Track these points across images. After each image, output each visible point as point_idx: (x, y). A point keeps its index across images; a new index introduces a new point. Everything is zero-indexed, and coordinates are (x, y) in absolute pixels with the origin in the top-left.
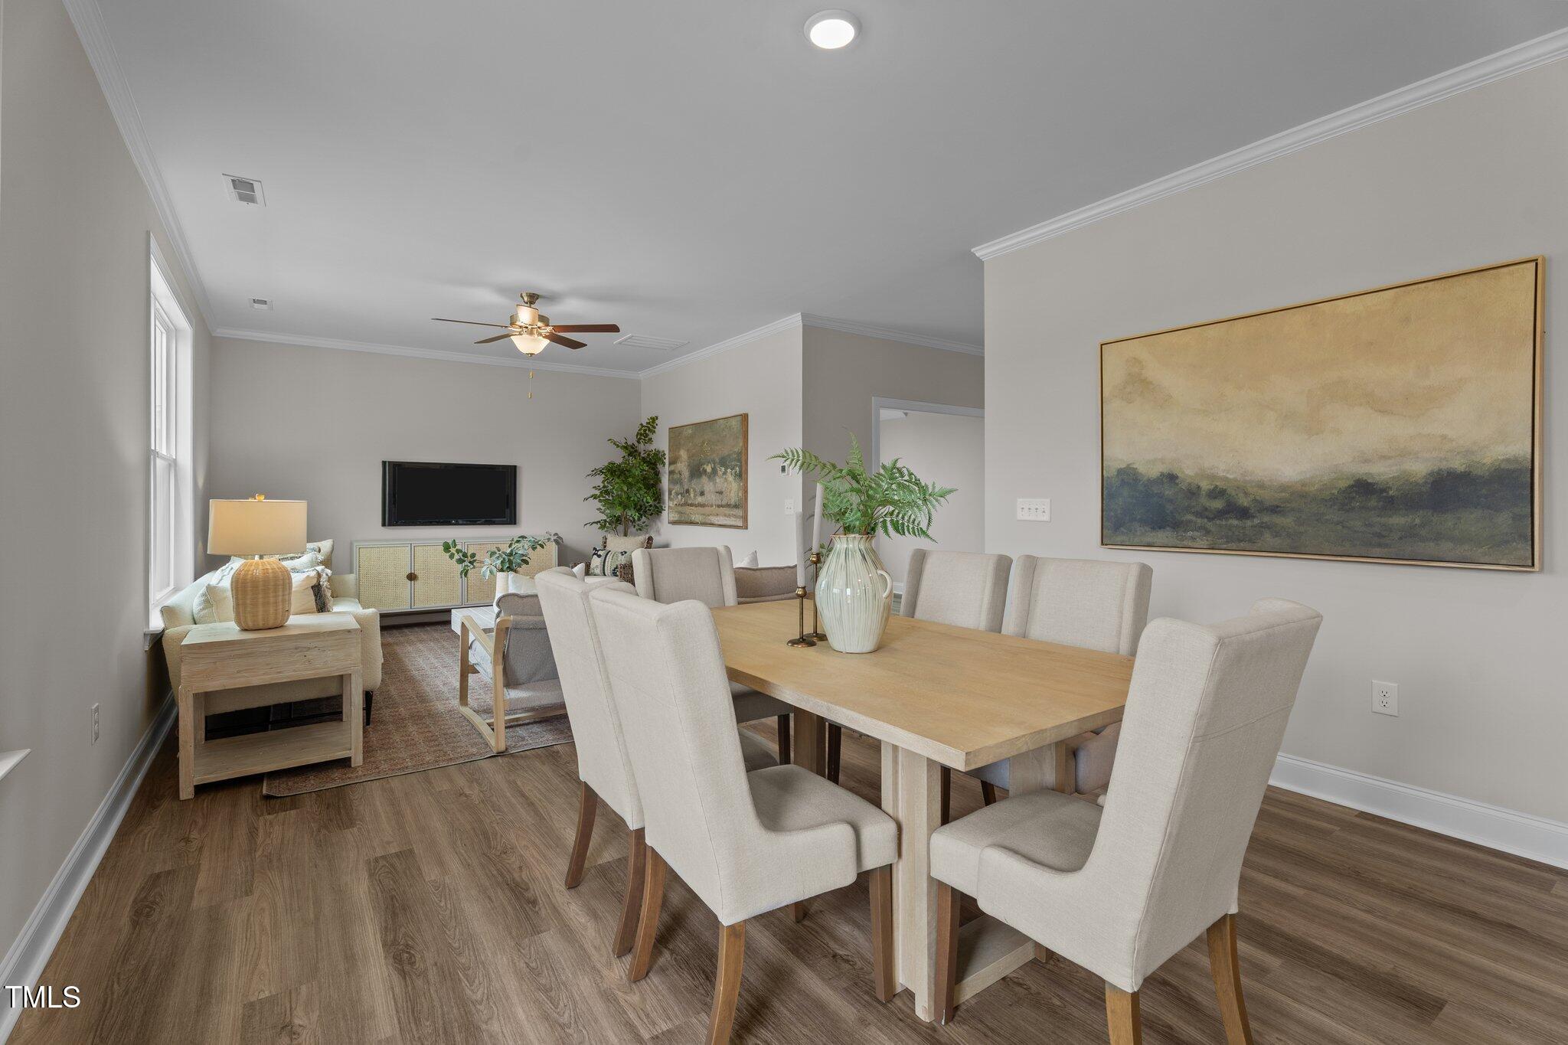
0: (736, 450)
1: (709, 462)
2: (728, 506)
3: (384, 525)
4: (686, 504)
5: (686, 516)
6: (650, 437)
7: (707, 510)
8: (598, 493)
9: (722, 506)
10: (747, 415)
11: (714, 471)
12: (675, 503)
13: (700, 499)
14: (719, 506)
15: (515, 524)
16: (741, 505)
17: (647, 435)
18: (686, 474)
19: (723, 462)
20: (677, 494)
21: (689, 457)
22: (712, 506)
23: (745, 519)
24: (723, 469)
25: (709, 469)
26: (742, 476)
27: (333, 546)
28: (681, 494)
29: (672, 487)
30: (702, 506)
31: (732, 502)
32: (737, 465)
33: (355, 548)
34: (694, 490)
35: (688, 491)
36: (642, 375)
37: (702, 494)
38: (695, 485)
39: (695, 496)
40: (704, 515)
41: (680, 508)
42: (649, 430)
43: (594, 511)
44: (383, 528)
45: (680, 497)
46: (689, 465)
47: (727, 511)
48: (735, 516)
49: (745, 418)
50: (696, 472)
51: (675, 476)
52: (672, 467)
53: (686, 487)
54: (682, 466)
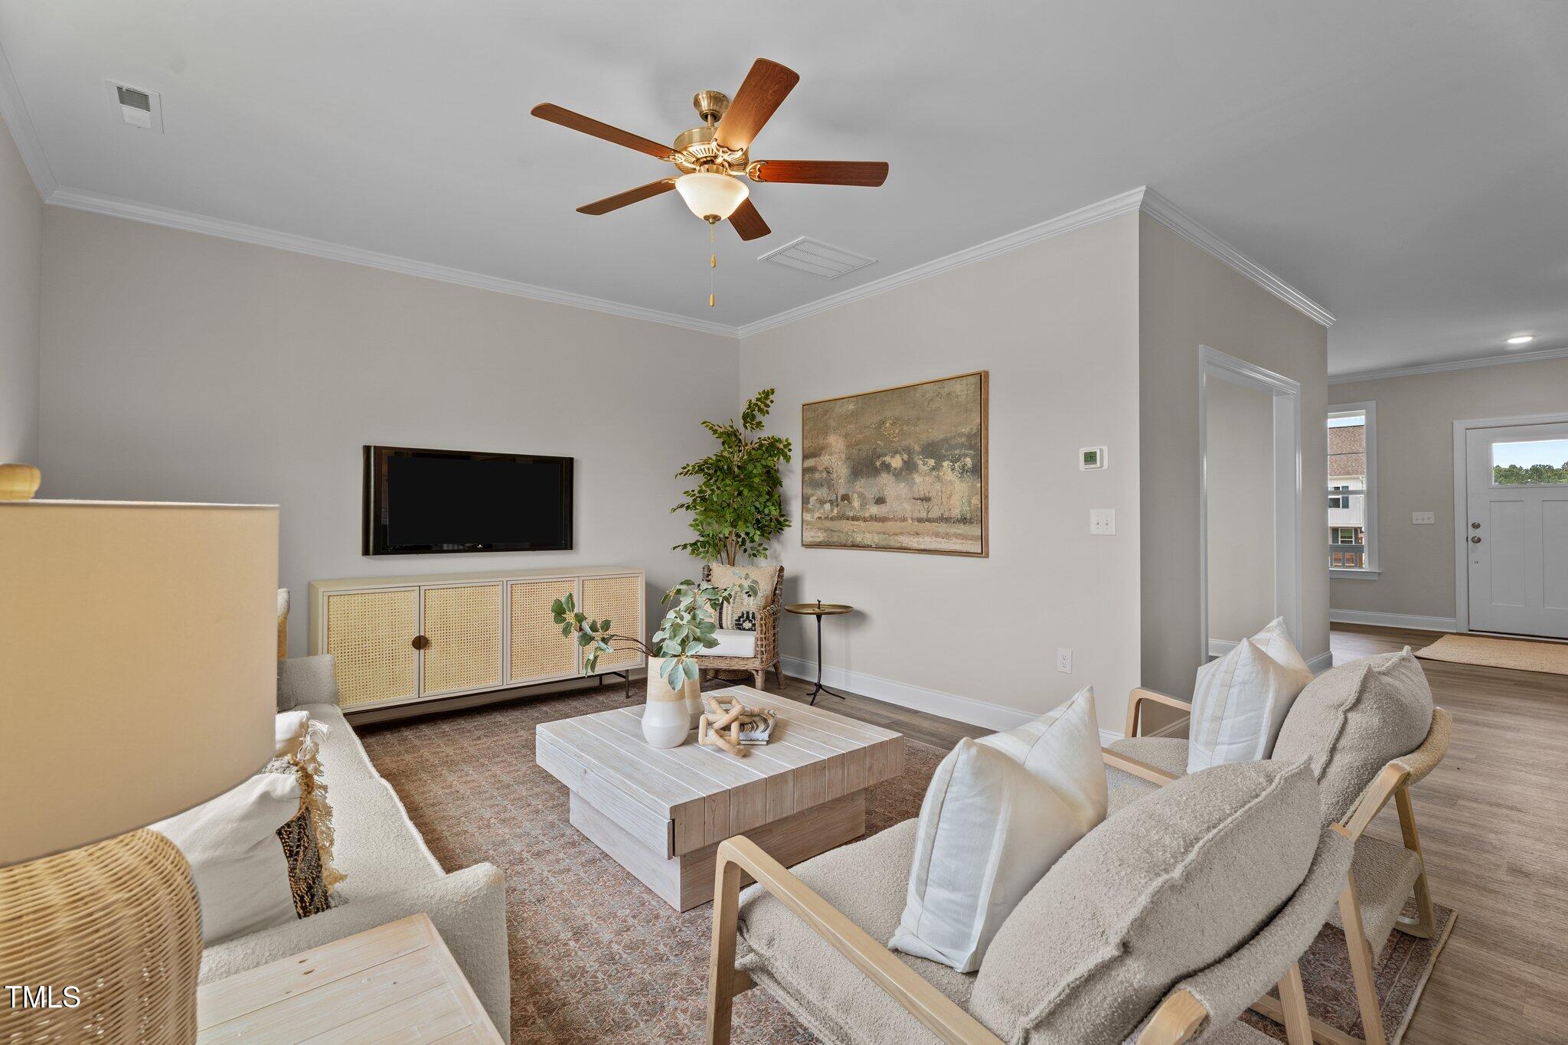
0: (965, 430)
1: (896, 452)
2: (944, 519)
3: (366, 552)
4: (842, 517)
5: (842, 535)
6: (757, 420)
7: (890, 526)
8: (690, 500)
9: (929, 520)
10: (987, 373)
11: (909, 467)
12: (817, 515)
13: (874, 510)
14: (920, 520)
15: (571, 548)
16: (979, 517)
17: (754, 417)
18: (842, 470)
19: (933, 450)
20: (822, 502)
21: (848, 447)
22: (904, 520)
23: (983, 539)
24: (932, 462)
25: (896, 462)
26: (979, 471)
27: (289, 602)
28: (831, 502)
29: (809, 491)
30: (883, 520)
31: (956, 513)
32: (966, 455)
33: (320, 596)
34: (861, 496)
35: (845, 497)
36: (742, 332)
37: (880, 501)
38: (865, 487)
39: (863, 505)
40: (884, 533)
41: (828, 524)
42: (760, 410)
43: (684, 528)
44: (366, 559)
45: (828, 506)
46: (848, 458)
47: (942, 528)
48: (964, 537)
49: (982, 378)
50: (866, 466)
51: (817, 476)
52: (810, 463)
53: (842, 491)
54: (835, 459)
